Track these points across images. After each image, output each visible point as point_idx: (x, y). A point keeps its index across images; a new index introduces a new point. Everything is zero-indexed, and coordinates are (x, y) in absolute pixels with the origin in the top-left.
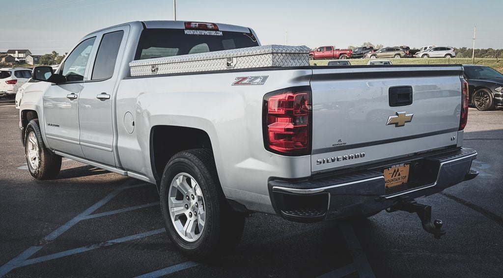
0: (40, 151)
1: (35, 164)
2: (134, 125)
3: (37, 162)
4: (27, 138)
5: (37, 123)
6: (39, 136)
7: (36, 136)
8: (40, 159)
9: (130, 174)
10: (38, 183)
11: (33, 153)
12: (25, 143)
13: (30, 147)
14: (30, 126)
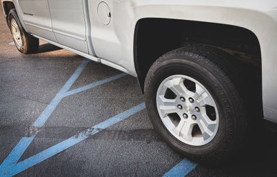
0: (21, 34)
1: (19, 43)
2: (110, 16)
3: (21, 41)
4: (10, 24)
5: (15, 11)
6: (19, 22)
7: (17, 23)
8: (22, 39)
9: (103, 62)
10: (24, 57)
11: (17, 35)
12: (10, 27)
13: (14, 30)
14: (11, 14)
